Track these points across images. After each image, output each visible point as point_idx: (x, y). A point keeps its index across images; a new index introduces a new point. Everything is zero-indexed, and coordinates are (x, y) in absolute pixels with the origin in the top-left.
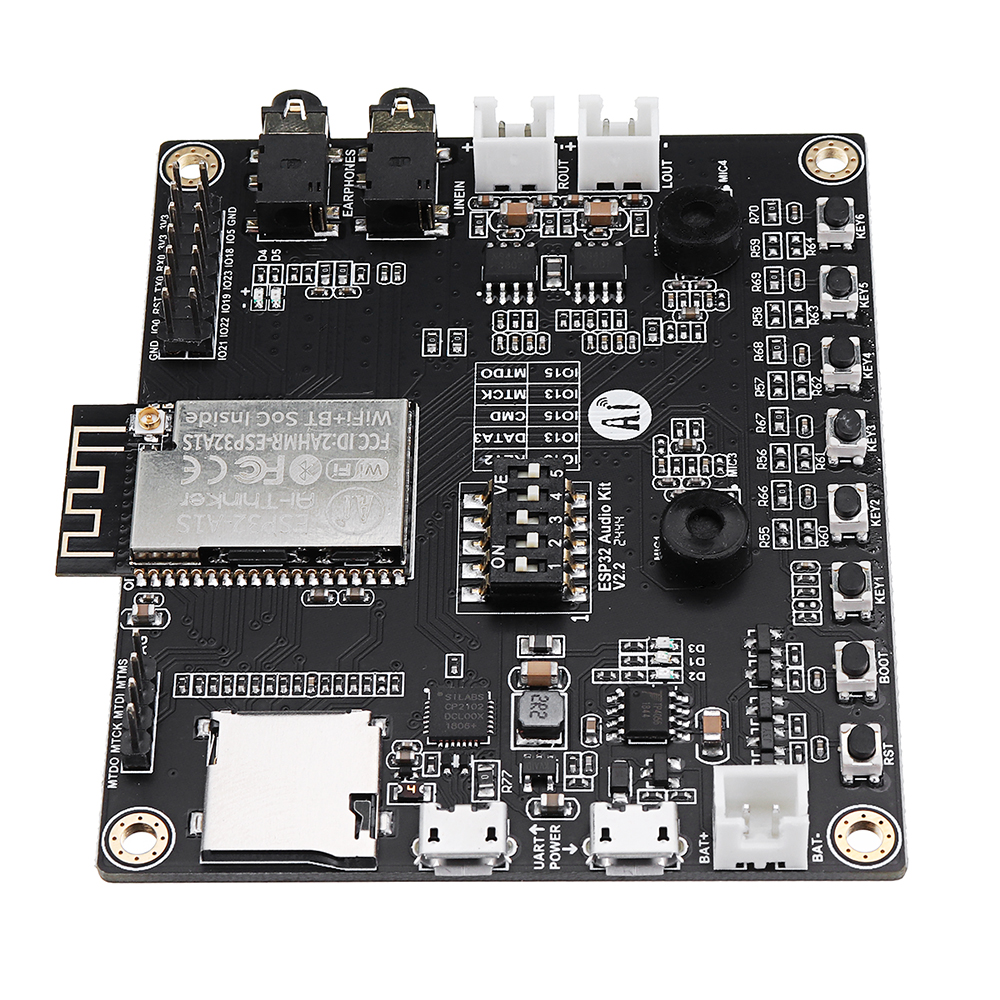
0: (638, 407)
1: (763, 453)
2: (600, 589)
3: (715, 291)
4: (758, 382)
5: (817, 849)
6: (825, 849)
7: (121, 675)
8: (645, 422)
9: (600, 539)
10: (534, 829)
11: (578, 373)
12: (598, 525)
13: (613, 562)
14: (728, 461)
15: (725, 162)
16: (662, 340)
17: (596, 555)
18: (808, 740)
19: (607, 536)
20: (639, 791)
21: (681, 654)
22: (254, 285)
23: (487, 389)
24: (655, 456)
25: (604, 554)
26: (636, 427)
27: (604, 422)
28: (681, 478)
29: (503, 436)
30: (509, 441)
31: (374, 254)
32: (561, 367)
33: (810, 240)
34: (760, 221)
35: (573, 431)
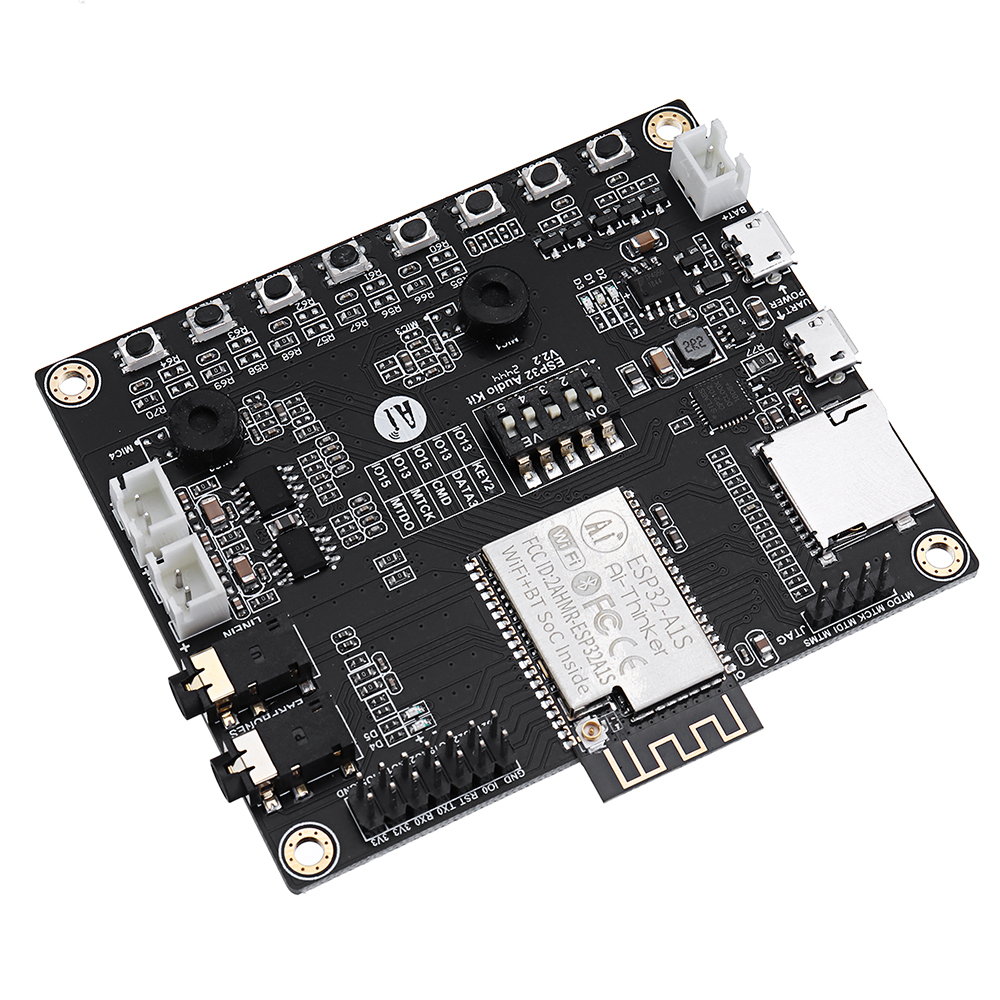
0: (387, 411)
1: (385, 314)
2: (564, 364)
3: (246, 407)
4: (321, 342)
7: (818, 638)
8: (400, 400)
9: (519, 383)
10: (781, 317)
11: (375, 465)
13: (536, 366)
14: (404, 332)
15: (110, 455)
17: (536, 379)
18: (614, 189)
19: (515, 380)
20: (714, 270)
22: (409, 736)
23: (423, 519)
24: (426, 380)
25: (532, 374)
26: (406, 404)
27: (413, 427)
28: (437, 355)
29: (462, 488)
30: (465, 482)
31: (333, 662)
32: (376, 478)
33: (163, 365)
34: (161, 406)
35: (432, 443)
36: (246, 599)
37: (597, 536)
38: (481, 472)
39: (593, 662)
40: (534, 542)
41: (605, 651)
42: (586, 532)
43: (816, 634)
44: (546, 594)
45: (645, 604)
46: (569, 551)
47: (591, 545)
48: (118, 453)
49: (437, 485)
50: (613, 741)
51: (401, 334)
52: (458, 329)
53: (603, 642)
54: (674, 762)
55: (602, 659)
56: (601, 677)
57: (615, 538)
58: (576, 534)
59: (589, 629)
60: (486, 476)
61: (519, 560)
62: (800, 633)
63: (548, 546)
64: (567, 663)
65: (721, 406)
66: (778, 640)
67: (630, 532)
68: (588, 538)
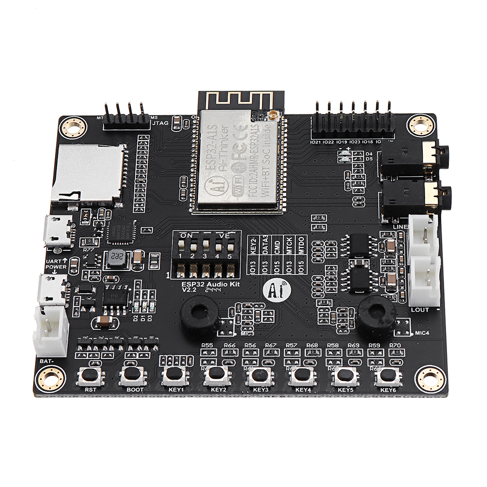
0: (281, 297)
1: (254, 345)
2: (183, 283)
3: (348, 328)
4: (294, 345)
5: (46, 361)
6: (46, 364)
8: (272, 300)
9: (209, 283)
10: (65, 259)
11: (301, 274)
12: (218, 282)
13: (196, 287)
14: (250, 332)
15: (428, 334)
16: (319, 307)
17: (200, 281)
18: (100, 359)
19: (211, 285)
20: (81, 297)
21: (148, 313)
22: (352, 152)
23: (293, 240)
24: (253, 304)
25: (201, 284)
26: (270, 296)
27: (273, 284)
28: (241, 314)
29: (267, 245)
30: (264, 248)
31: (370, 196)
32: (305, 268)
34: (391, 348)
35: (268, 272)
36: (395, 239)
37: (222, 185)
38: (253, 249)
39: (257, 136)
40: (251, 195)
41: (248, 138)
42: (225, 189)
44: (260, 171)
45: (219, 149)
46: (238, 184)
47: (226, 183)
48: (424, 333)
49: (277, 252)
50: (266, 111)
51: (252, 332)
52: (223, 322)
53: (247, 141)
54: (245, 93)
55: (252, 135)
56: (257, 128)
57: (214, 181)
58: (230, 190)
59: (250, 149)
60: (252, 246)
61: (263, 190)
62: (156, 123)
63: (246, 190)
64: (268, 139)
65: (124, 227)
66: (168, 124)
67: (205, 181)
68: (226, 186)
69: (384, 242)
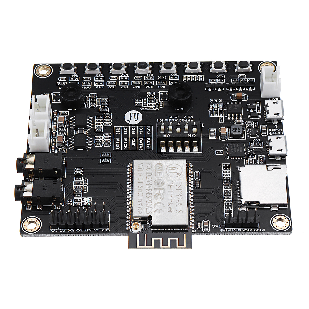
0: (131, 114)
1: (147, 87)
2: (193, 121)
4: (123, 87)
7: (226, 230)
8: (136, 112)
10: (271, 134)
11: (118, 127)
13: (184, 119)
14: (150, 94)
15: (42, 94)
16: (107, 108)
18: (239, 79)
19: (175, 120)
20: (257, 112)
21: (214, 104)
22: (81, 206)
23: (123, 147)
24: (148, 109)
25: (181, 120)
26: (138, 114)
27: (136, 121)
28: (155, 104)
29: (140, 144)
30: (142, 142)
31: (71, 176)
32: (116, 131)
33: (72, 76)
35: (139, 128)
36: (57, 148)
37: (171, 171)
38: (149, 141)
39: (148, 206)
40: (150, 165)
41: (153, 205)
42: (168, 168)
43: (226, 229)
44: (145, 181)
45: (174, 196)
46: (160, 172)
47: (167, 173)
48: (44, 94)
49: (133, 140)
50: (142, 233)
51: (148, 94)
52: (167, 99)
53: (154, 202)
54: (157, 246)
55: (151, 206)
56: (147, 211)
57: (176, 174)
58: (165, 168)
59: (152, 196)
60: (150, 143)
61: (143, 168)
62: (221, 226)
63: (154, 168)
64: (139, 203)
65: (235, 152)
66: (212, 226)
67: (182, 174)
68: (168, 170)
69: (64, 146)
